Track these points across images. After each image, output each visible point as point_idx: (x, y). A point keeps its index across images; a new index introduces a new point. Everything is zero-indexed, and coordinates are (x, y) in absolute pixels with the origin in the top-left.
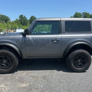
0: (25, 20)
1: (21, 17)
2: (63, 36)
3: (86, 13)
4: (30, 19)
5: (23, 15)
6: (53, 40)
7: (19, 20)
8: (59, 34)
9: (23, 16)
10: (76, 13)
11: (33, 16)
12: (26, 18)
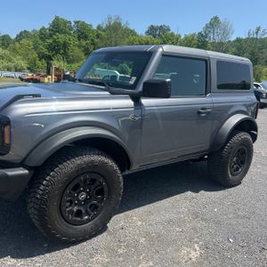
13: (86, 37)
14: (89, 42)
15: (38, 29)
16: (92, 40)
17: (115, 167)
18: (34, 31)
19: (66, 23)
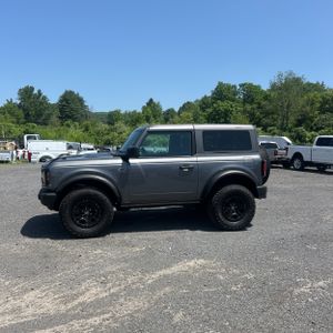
0: (41, 103)
1: (27, 93)
2: (199, 159)
3: (251, 85)
4: (61, 101)
5: (32, 89)
6: (181, 168)
7: (20, 106)
8: (192, 155)
9: (35, 92)
10: (220, 84)
11: (71, 93)
12: (45, 98)
13: (252, 102)
14: (255, 106)
15: (200, 98)
16: (259, 104)
17: (108, 201)
18: (197, 101)
19: (229, 87)
